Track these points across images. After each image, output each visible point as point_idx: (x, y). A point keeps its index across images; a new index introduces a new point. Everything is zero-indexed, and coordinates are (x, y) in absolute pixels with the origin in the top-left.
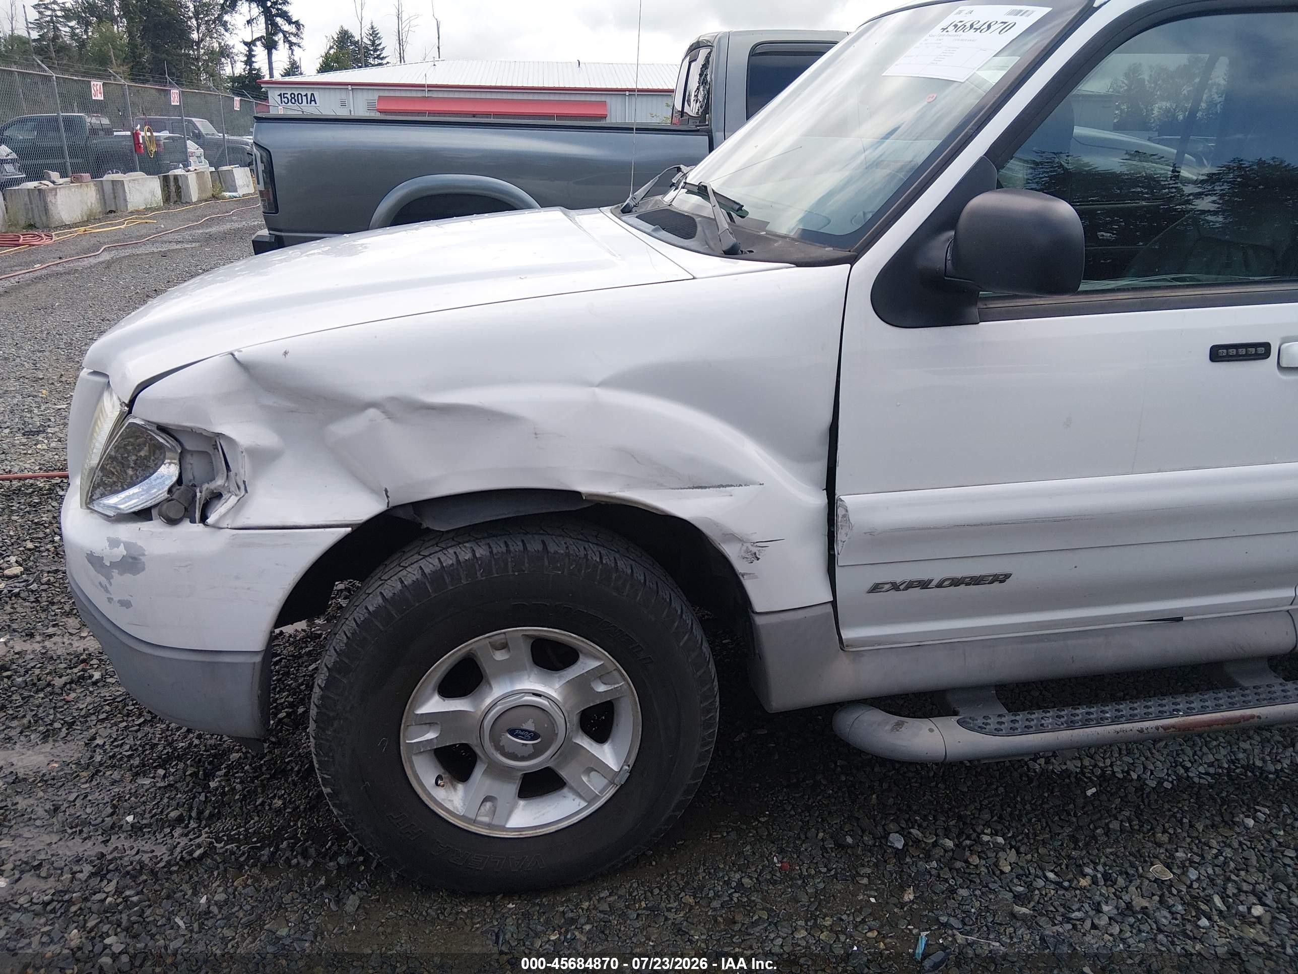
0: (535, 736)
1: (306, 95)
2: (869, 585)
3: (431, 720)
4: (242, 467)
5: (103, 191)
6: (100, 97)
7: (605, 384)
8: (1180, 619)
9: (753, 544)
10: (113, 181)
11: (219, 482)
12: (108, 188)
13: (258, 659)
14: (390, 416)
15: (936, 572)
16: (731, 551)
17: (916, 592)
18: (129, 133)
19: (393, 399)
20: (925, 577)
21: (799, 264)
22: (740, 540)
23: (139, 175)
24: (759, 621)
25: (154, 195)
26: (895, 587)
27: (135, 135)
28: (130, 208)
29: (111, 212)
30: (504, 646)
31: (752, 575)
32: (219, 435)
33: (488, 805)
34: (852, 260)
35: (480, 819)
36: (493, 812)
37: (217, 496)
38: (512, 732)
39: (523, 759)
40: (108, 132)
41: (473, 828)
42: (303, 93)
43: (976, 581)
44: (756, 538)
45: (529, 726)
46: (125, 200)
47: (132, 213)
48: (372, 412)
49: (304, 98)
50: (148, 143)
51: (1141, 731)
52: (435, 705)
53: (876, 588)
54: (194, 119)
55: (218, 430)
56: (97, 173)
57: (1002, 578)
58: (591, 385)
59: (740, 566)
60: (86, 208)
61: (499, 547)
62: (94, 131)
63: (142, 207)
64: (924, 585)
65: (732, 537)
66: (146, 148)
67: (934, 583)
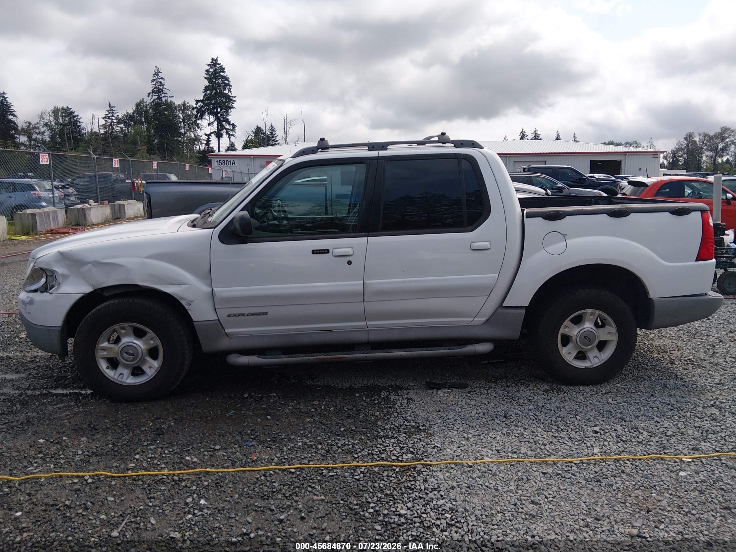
0: (133, 355)
1: (230, 161)
2: (227, 315)
3: (104, 349)
4: (60, 279)
5: (114, 208)
6: (117, 166)
7: (147, 257)
8: (331, 331)
9: (189, 300)
10: (119, 204)
11: (54, 282)
12: (117, 208)
13: (60, 328)
14: (94, 266)
15: (246, 311)
16: (183, 302)
17: (241, 317)
18: (130, 181)
19: (94, 261)
20: (243, 312)
21: (204, 229)
22: (185, 299)
23: (133, 201)
24: (194, 323)
25: (139, 210)
26: (235, 315)
27: (133, 183)
28: (127, 217)
29: (117, 218)
30: (124, 328)
31: (190, 310)
32: (54, 270)
33: (122, 376)
34: (215, 228)
35: (119, 379)
36: (122, 378)
37: (53, 286)
38: (126, 353)
39: (130, 362)
40: (123, 181)
41: (116, 382)
42: (229, 160)
43: (259, 314)
44: (189, 299)
45: (131, 352)
46: (125, 213)
47: (127, 219)
48: (90, 265)
49: (229, 163)
50: (139, 187)
51: (309, 359)
52: (105, 344)
53: (229, 316)
54: (168, 174)
55: (54, 269)
56: (111, 201)
57: (266, 314)
58: (142, 257)
59: (186, 307)
60: (104, 216)
61: (121, 300)
62: (117, 180)
63: (133, 216)
64: (243, 315)
65: (182, 298)
66: (138, 189)
67: (246, 314)
